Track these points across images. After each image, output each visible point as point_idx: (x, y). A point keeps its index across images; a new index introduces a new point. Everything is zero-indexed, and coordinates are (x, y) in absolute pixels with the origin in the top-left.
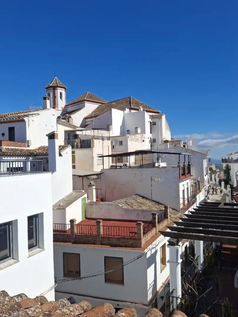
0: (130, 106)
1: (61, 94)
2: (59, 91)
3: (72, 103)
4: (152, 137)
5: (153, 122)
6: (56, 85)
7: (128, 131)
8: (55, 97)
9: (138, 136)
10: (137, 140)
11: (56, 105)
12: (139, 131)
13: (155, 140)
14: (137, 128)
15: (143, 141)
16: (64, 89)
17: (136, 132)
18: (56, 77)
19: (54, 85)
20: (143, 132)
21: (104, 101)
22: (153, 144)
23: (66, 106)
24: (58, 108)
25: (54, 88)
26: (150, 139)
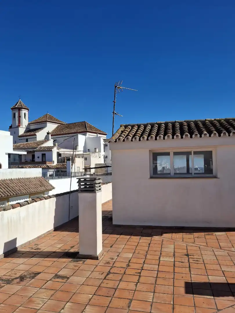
0: (86, 129)
1: (25, 114)
2: (23, 111)
3: (35, 122)
4: (105, 155)
5: (106, 144)
6: (21, 107)
7: (88, 150)
8: (19, 117)
9: (97, 154)
10: (96, 157)
11: (21, 123)
12: (97, 150)
13: (107, 156)
14: (95, 149)
15: (100, 157)
16: (27, 110)
17: (95, 152)
18: (20, 100)
19: (19, 107)
20: (100, 151)
21: (61, 122)
22: (106, 159)
23: (29, 124)
24: (22, 126)
25: (20, 109)
26: (103, 156)
